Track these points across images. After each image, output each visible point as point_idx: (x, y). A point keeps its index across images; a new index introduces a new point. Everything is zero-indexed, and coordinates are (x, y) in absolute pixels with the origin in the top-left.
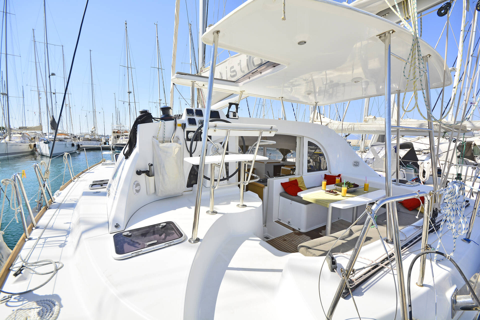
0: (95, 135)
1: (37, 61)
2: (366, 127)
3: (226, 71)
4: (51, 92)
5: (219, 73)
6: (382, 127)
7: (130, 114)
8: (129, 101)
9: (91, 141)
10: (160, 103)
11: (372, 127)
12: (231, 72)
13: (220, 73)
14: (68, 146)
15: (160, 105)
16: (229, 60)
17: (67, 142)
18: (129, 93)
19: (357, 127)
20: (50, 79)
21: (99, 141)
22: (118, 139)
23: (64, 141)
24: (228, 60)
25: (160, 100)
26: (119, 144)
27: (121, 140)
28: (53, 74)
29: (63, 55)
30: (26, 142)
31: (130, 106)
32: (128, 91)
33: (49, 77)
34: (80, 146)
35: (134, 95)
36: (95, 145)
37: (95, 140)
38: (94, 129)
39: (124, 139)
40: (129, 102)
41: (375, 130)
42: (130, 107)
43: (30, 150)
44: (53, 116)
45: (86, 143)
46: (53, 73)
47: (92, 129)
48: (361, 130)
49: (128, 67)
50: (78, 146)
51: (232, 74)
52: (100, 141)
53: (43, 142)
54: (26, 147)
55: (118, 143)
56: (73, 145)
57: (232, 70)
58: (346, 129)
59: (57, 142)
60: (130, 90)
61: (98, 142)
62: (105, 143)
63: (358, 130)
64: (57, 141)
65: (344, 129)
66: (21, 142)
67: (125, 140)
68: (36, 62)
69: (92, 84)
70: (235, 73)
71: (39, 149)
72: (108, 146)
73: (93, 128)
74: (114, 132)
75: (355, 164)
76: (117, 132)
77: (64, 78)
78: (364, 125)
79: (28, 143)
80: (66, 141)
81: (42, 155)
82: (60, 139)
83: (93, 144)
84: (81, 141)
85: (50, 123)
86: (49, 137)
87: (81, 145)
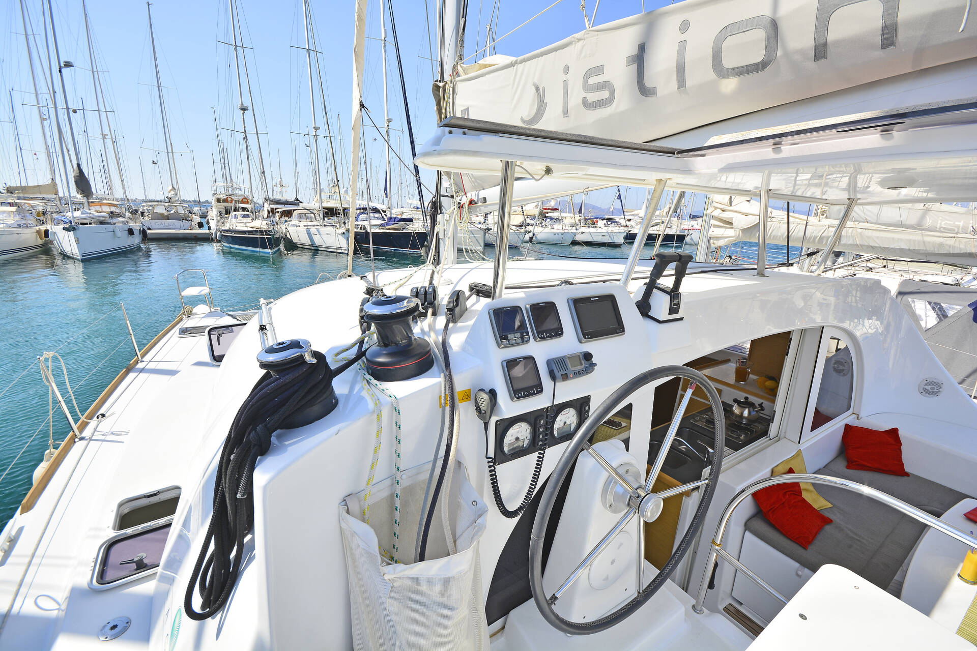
0: (176, 206)
1: (30, 32)
2: (878, 237)
3: (566, 83)
4: (68, 109)
5: (534, 89)
6: (929, 242)
7: (248, 162)
8: (245, 131)
9: (169, 219)
10: (316, 136)
11: (898, 239)
12: (587, 88)
13: (537, 89)
14: (119, 234)
15: (316, 141)
16: (581, 42)
17: (117, 225)
18: (244, 109)
19: (850, 235)
20: (61, 76)
21: (187, 220)
22: (227, 216)
23: (109, 223)
24: (579, 40)
25: (317, 129)
26: (230, 231)
27: (234, 220)
28: (68, 65)
29: (86, 15)
30: (29, 225)
31: (246, 142)
32: (240, 106)
33: (60, 71)
34: (149, 231)
35: (254, 115)
36: (179, 229)
37: (176, 217)
38: (173, 192)
39: (239, 218)
40: (245, 133)
41: (904, 246)
42: (247, 145)
43: (40, 242)
44: (79, 165)
45: (159, 223)
46: (68, 62)
47: (169, 192)
48: (861, 243)
49: (236, 46)
50: (144, 233)
51: (593, 97)
52: (190, 219)
53: (62, 226)
54: (29, 236)
55: (227, 227)
56: (131, 232)
57: (593, 81)
58: (815, 238)
59: (94, 225)
60: (244, 104)
61: (184, 221)
62: (201, 225)
63: (851, 245)
64: (94, 223)
65: (810, 238)
66: (18, 225)
67: (243, 221)
68: (26, 35)
69: (158, 87)
70: (605, 94)
71: (55, 241)
72: (208, 231)
73: (171, 190)
74: (219, 200)
75: (928, 388)
76: (225, 201)
77: (93, 72)
78: (874, 232)
79: (32, 225)
80: (114, 224)
81: (65, 256)
82: (102, 219)
83: (174, 227)
84: (147, 219)
85: (76, 182)
86: (73, 216)
87: (149, 229)
